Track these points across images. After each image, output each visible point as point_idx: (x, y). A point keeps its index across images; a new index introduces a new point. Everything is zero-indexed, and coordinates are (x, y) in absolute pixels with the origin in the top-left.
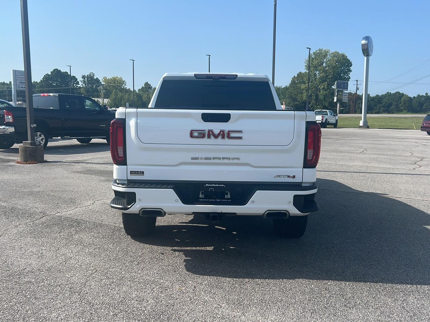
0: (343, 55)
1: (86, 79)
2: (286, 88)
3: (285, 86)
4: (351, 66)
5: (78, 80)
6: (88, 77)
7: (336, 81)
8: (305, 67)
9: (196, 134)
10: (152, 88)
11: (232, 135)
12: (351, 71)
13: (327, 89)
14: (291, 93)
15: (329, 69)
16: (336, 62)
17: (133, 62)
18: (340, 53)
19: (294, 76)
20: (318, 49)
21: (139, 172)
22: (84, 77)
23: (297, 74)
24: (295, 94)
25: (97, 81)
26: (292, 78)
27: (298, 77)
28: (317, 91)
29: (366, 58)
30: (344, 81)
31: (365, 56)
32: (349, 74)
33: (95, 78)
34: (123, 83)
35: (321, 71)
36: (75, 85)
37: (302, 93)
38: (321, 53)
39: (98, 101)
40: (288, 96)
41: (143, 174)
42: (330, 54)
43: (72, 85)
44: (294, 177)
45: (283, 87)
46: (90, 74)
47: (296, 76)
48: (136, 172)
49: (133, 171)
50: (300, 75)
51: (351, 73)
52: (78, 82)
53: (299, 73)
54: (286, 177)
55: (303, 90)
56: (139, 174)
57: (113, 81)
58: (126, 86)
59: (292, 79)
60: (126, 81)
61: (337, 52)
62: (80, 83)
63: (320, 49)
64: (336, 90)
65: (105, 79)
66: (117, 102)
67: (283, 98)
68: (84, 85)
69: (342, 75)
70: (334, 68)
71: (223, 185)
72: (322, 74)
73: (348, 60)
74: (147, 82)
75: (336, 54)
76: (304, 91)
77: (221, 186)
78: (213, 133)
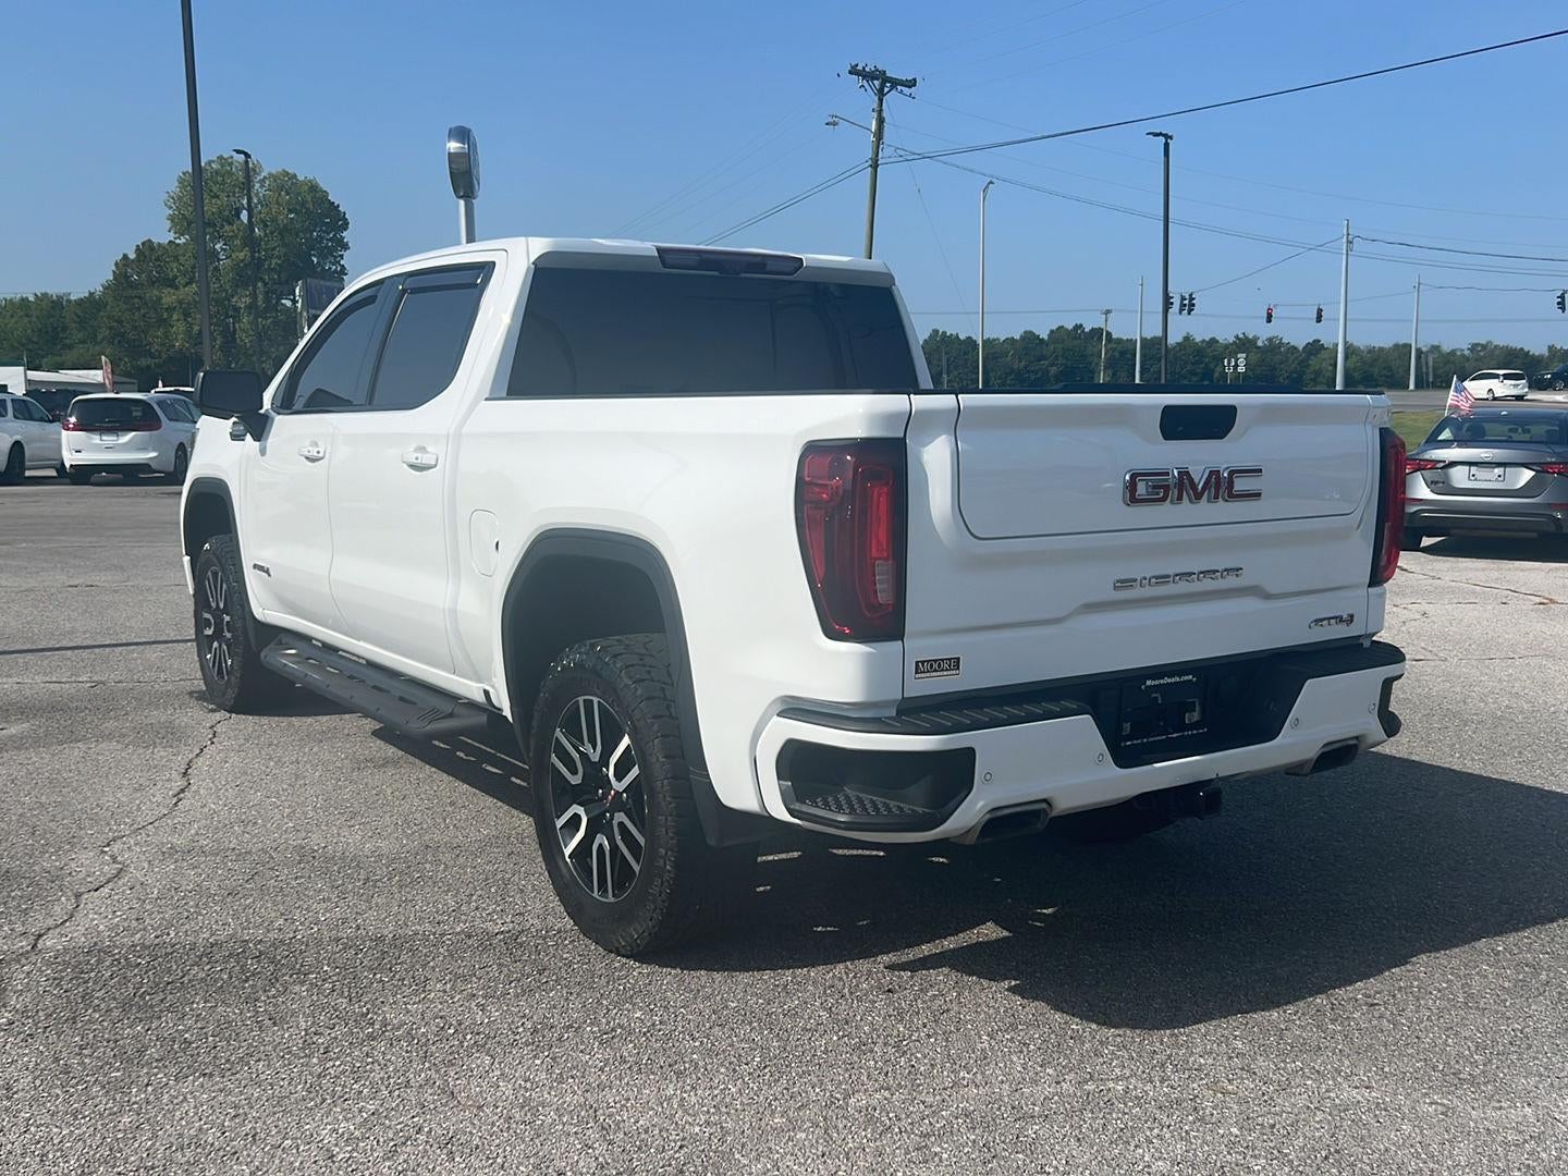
0: (313, 188)
2: (90, 304)
3: (87, 295)
4: (345, 226)
7: (300, 282)
8: (168, 224)
11: (1240, 485)
12: (345, 247)
13: (266, 309)
14: (120, 322)
15: (266, 235)
16: (290, 211)
18: (301, 178)
19: (125, 257)
20: (215, 158)
21: (943, 660)
23: (135, 248)
24: (135, 328)
26: (116, 264)
27: (142, 258)
28: (227, 316)
29: (462, 202)
30: (328, 284)
31: (461, 197)
32: (342, 256)
35: (238, 242)
37: (164, 322)
38: (230, 173)
40: (104, 333)
41: (958, 668)
42: (265, 177)
45: (73, 298)
47: (132, 256)
48: (935, 661)
49: (923, 662)
50: (147, 250)
51: (346, 254)
53: (143, 244)
55: (170, 310)
56: (943, 670)
59: (114, 268)
61: (288, 174)
63: (221, 158)
64: (305, 314)
67: (84, 342)
69: (315, 260)
70: (284, 231)
72: (242, 254)
73: (334, 207)
75: (285, 183)
76: (175, 317)
77: (1186, 678)
78: (1191, 480)
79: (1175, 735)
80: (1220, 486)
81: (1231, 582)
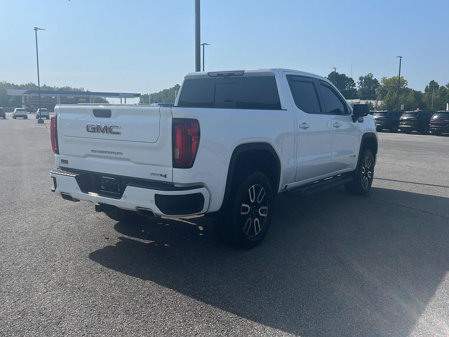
1: (363, 80)
5: (355, 82)
6: (365, 78)
9: (90, 129)
10: (439, 87)
11: (114, 130)
17: (401, 59)
22: (361, 78)
25: (376, 81)
33: (373, 78)
34: (404, 82)
36: (351, 87)
39: (371, 103)
43: (348, 87)
44: (165, 176)
46: (368, 75)
49: (62, 160)
52: (355, 84)
54: (160, 175)
56: (65, 162)
57: (392, 81)
58: (407, 86)
60: (407, 81)
62: (357, 85)
65: (384, 80)
66: (391, 104)
68: (360, 86)
71: (114, 179)
74: (434, 81)
77: (113, 179)
78: (100, 127)
79: (112, 193)
80: (108, 130)
81: (119, 156)
